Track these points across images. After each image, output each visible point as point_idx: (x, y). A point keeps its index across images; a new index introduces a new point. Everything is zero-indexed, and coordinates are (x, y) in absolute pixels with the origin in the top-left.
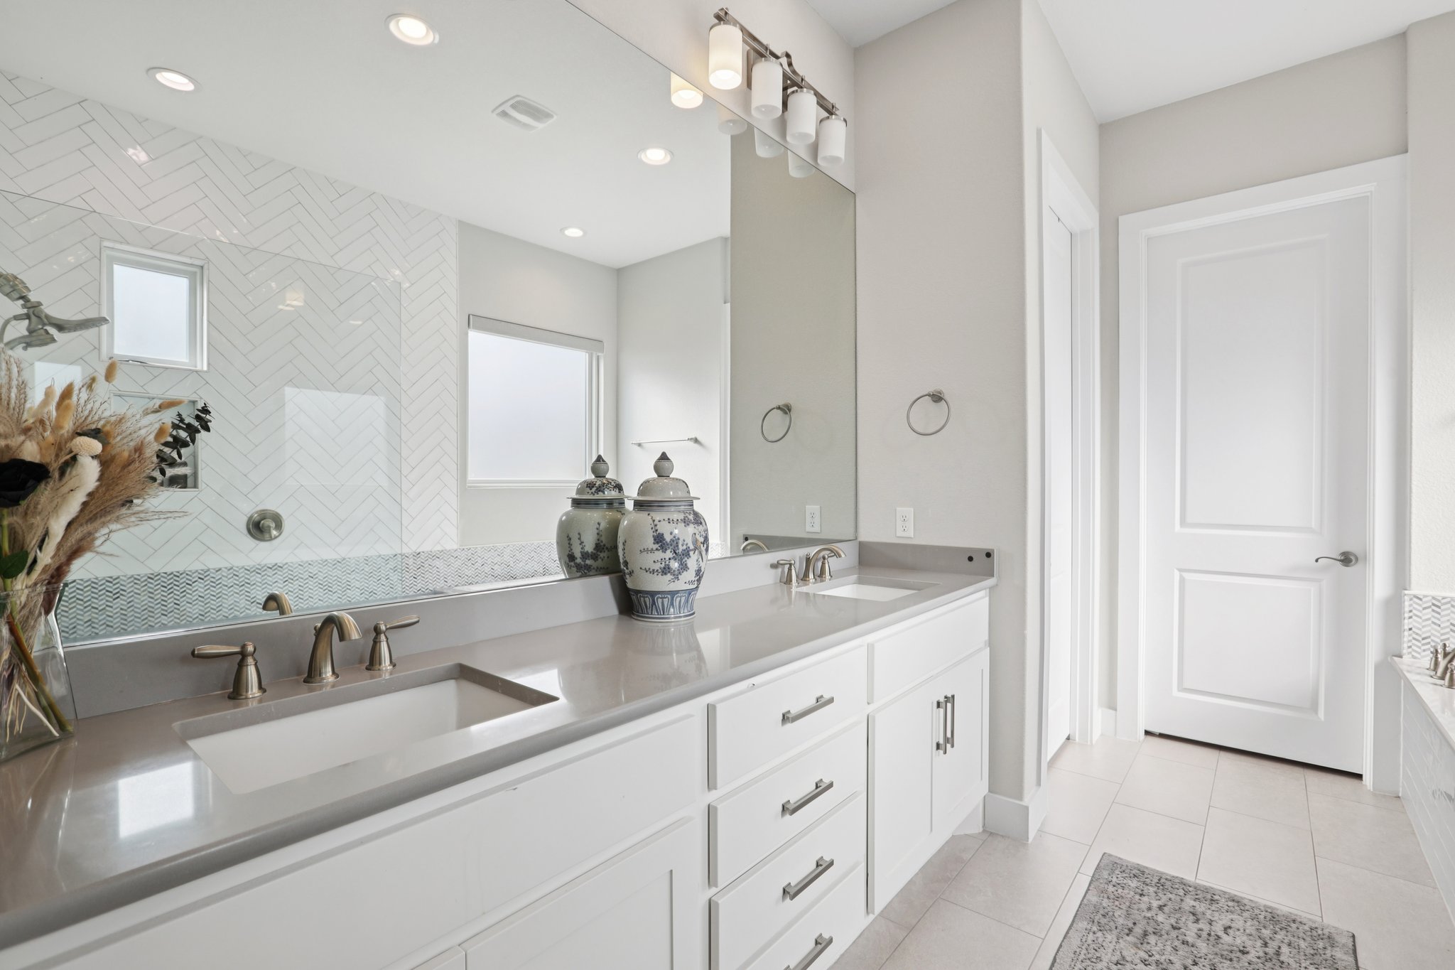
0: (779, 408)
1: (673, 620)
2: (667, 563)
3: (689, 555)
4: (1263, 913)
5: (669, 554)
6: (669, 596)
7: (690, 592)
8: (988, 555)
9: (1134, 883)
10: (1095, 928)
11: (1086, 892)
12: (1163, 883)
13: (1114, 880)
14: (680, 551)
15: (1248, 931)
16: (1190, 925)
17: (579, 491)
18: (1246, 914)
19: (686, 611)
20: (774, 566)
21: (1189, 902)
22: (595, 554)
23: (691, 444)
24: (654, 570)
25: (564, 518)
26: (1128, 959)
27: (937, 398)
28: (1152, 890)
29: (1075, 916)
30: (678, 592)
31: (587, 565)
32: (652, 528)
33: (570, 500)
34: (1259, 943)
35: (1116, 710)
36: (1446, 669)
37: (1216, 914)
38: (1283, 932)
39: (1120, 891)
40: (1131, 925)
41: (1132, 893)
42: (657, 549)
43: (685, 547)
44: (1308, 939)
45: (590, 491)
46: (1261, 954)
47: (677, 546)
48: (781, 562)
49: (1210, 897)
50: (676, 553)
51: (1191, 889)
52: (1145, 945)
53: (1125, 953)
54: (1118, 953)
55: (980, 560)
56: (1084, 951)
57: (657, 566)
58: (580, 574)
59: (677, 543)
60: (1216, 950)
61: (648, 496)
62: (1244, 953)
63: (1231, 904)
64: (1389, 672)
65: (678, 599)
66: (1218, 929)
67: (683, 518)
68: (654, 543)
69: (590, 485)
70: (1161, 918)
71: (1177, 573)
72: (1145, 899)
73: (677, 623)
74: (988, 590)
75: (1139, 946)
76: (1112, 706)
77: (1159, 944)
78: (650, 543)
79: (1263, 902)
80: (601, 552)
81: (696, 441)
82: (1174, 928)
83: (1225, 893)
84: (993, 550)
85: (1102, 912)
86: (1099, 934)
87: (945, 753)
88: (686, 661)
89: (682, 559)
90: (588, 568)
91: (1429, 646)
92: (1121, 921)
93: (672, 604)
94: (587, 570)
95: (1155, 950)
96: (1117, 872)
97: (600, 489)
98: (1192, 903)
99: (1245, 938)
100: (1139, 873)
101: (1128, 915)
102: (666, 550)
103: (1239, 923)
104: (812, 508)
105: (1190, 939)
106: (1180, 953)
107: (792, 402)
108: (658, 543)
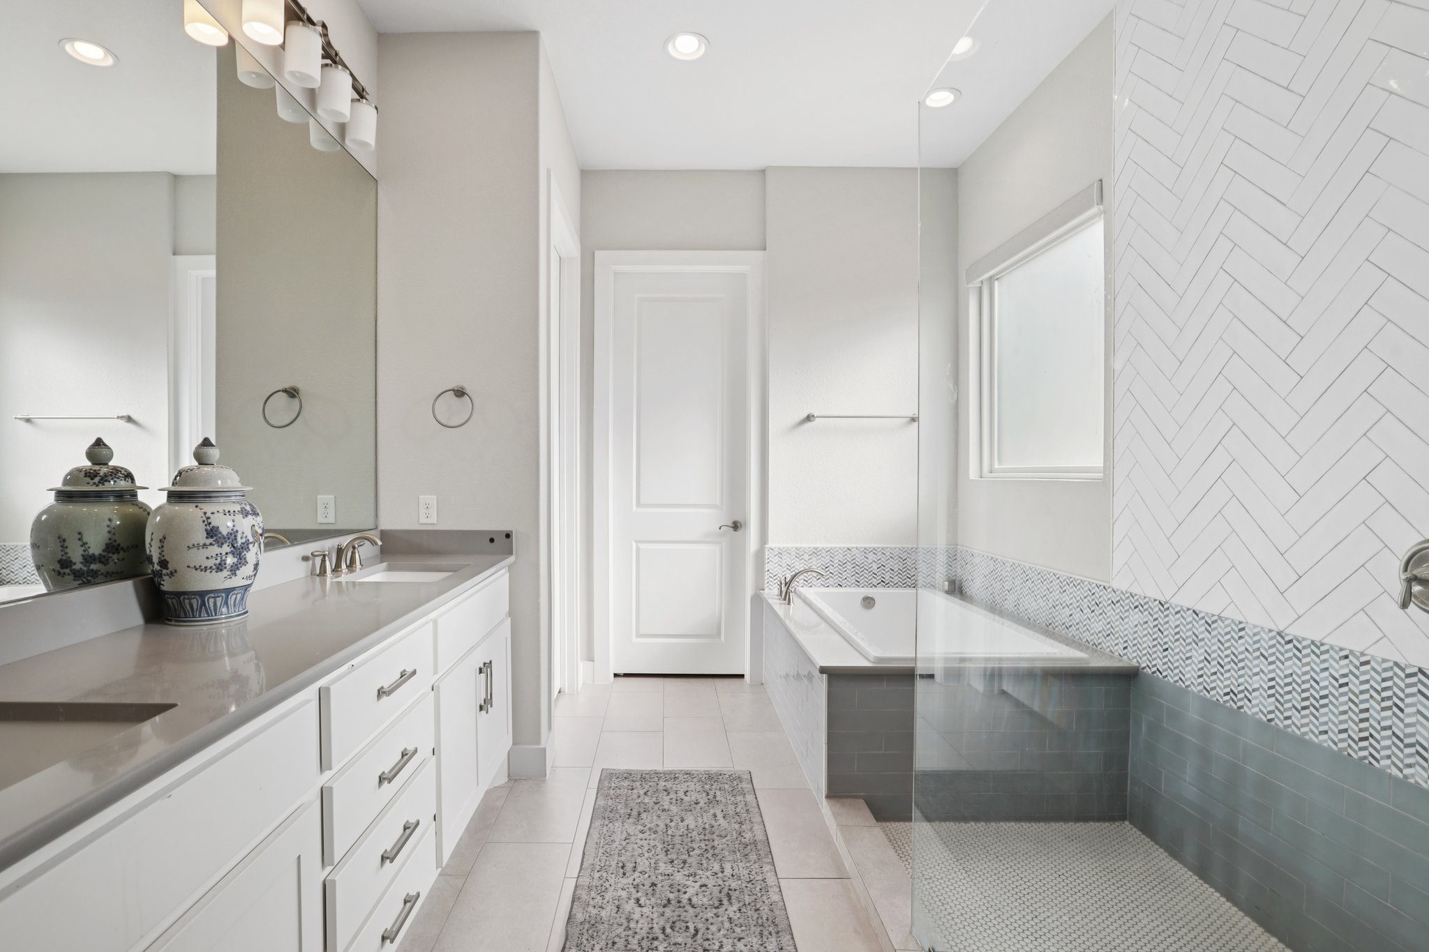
0: (285, 391)
1: (224, 621)
2: (224, 558)
3: (248, 548)
4: (704, 776)
5: (226, 548)
6: (223, 595)
7: (246, 588)
8: (508, 536)
9: (626, 783)
10: (607, 822)
11: (596, 800)
12: (644, 777)
13: (613, 785)
14: (239, 544)
15: (697, 790)
16: (665, 798)
17: (66, 482)
18: (695, 780)
19: (241, 609)
20: (305, 559)
21: (662, 783)
22: (104, 556)
23: (122, 423)
24: (206, 567)
25: (44, 517)
26: (632, 834)
27: (460, 393)
28: (638, 784)
29: (592, 819)
30: (234, 589)
31: (92, 570)
32: (204, 521)
33: (53, 493)
34: (704, 794)
35: (593, 661)
36: (787, 592)
37: (679, 786)
38: (716, 783)
39: (618, 791)
40: (629, 811)
41: (626, 790)
42: (211, 544)
43: (244, 540)
44: (729, 782)
45: (92, 482)
46: (707, 801)
47: (236, 539)
48: (316, 553)
49: (673, 776)
50: (234, 547)
51: (661, 775)
52: (640, 821)
53: (629, 831)
54: (625, 832)
55: (500, 540)
56: (603, 840)
57: (211, 563)
58: (80, 582)
59: (235, 536)
60: (682, 808)
61: (193, 486)
62: (697, 803)
63: (685, 776)
64: (758, 600)
65: (234, 597)
66: (681, 794)
67: (240, 509)
68: (207, 538)
69: (90, 475)
70: (647, 800)
71: (634, 545)
72: (635, 791)
73: (228, 624)
74: (507, 568)
75: (637, 823)
76: (590, 658)
77: (649, 817)
78: (201, 537)
79: (703, 769)
80: (113, 553)
81: (129, 419)
82: (656, 803)
83: (681, 771)
84: (512, 532)
85: (609, 810)
86: (610, 825)
87: (487, 712)
88: (245, 663)
89: (240, 554)
90: (95, 574)
91: (776, 581)
92: (622, 811)
93: (226, 603)
94: (92, 577)
95: (647, 822)
96: (613, 780)
97: (104, 480)
98: (664, 784)
99: (696, 794)
100: (628, 775)
101: (626, 805)
102: (222, 544)
103: (692, 787)
104: (325, 498)
105: (666, 807)
106: (662, 817)
107: (299, 385)
108: (212, 537)
